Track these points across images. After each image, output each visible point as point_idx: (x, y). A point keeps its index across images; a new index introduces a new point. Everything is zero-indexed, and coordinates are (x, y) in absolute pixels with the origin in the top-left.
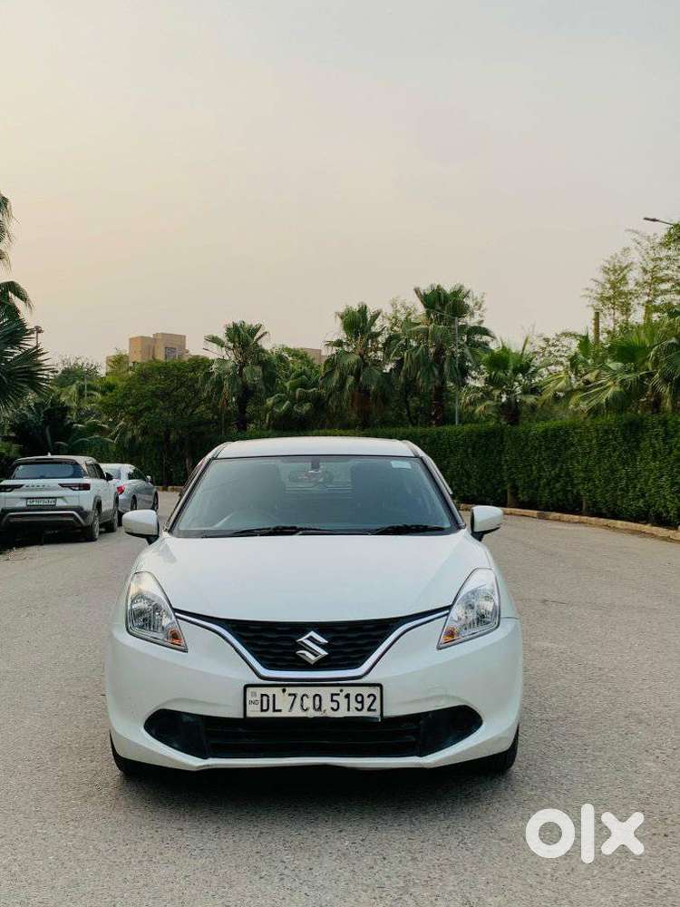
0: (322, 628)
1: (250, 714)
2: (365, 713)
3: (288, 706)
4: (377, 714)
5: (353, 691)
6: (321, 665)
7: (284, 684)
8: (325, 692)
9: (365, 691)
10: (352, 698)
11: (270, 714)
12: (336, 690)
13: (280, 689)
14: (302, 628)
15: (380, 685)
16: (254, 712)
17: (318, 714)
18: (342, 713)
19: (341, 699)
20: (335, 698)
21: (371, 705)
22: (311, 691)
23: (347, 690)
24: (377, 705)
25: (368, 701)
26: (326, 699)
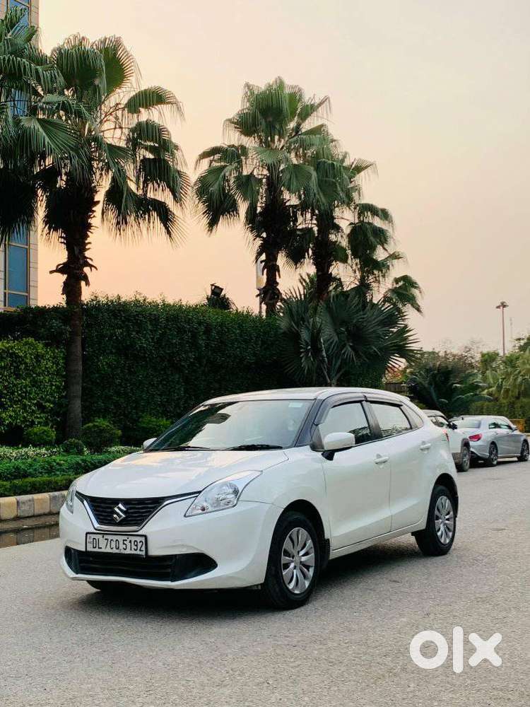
1: (89, 549)
2: (138, 552)
3: (105, 547)
4: (143, 553)
5: (133, 539)
6: (121, 524)
7: (104, 533)
8: (121, 538)
9: (138, 539)
10: (133, 543)
11: (97, 550)
12: (125, 538)
13: (101, 536)
14: (116, 502)
15: (146, 536)
16: (90, 548)
17: (117, 551)
18: (127, 551)
19: (128, 543)
20: (125, 542)
21: (141, 547)
22: (115, 538)
23: (131, 538)
24: (143, 548)
25: (139, 545)
26: (121, 543)
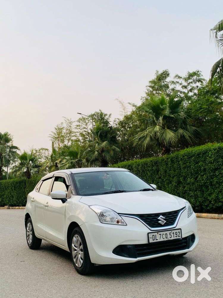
0: (163, 214)
2: (178, 238)
3: (160, 238)
4: (180, 238)
5: (174, 231)
6: (166, 225)
7: (158, 232)
8: (168, 233)
9: (177, 231)
10: (174, 234)
11: (155, 241)
12: (170, 232)
13: (157, 233)
15: (181, 229)
16: (151, 241)
17: (167, 239)
18: (172, 238)
19: (172, 234)
20: (170, 234)
21: (179, 235)
22: (165, 233)
23: (173, 231)
24: (180, 235)
25: (178, 234)
26: (168, 235)
